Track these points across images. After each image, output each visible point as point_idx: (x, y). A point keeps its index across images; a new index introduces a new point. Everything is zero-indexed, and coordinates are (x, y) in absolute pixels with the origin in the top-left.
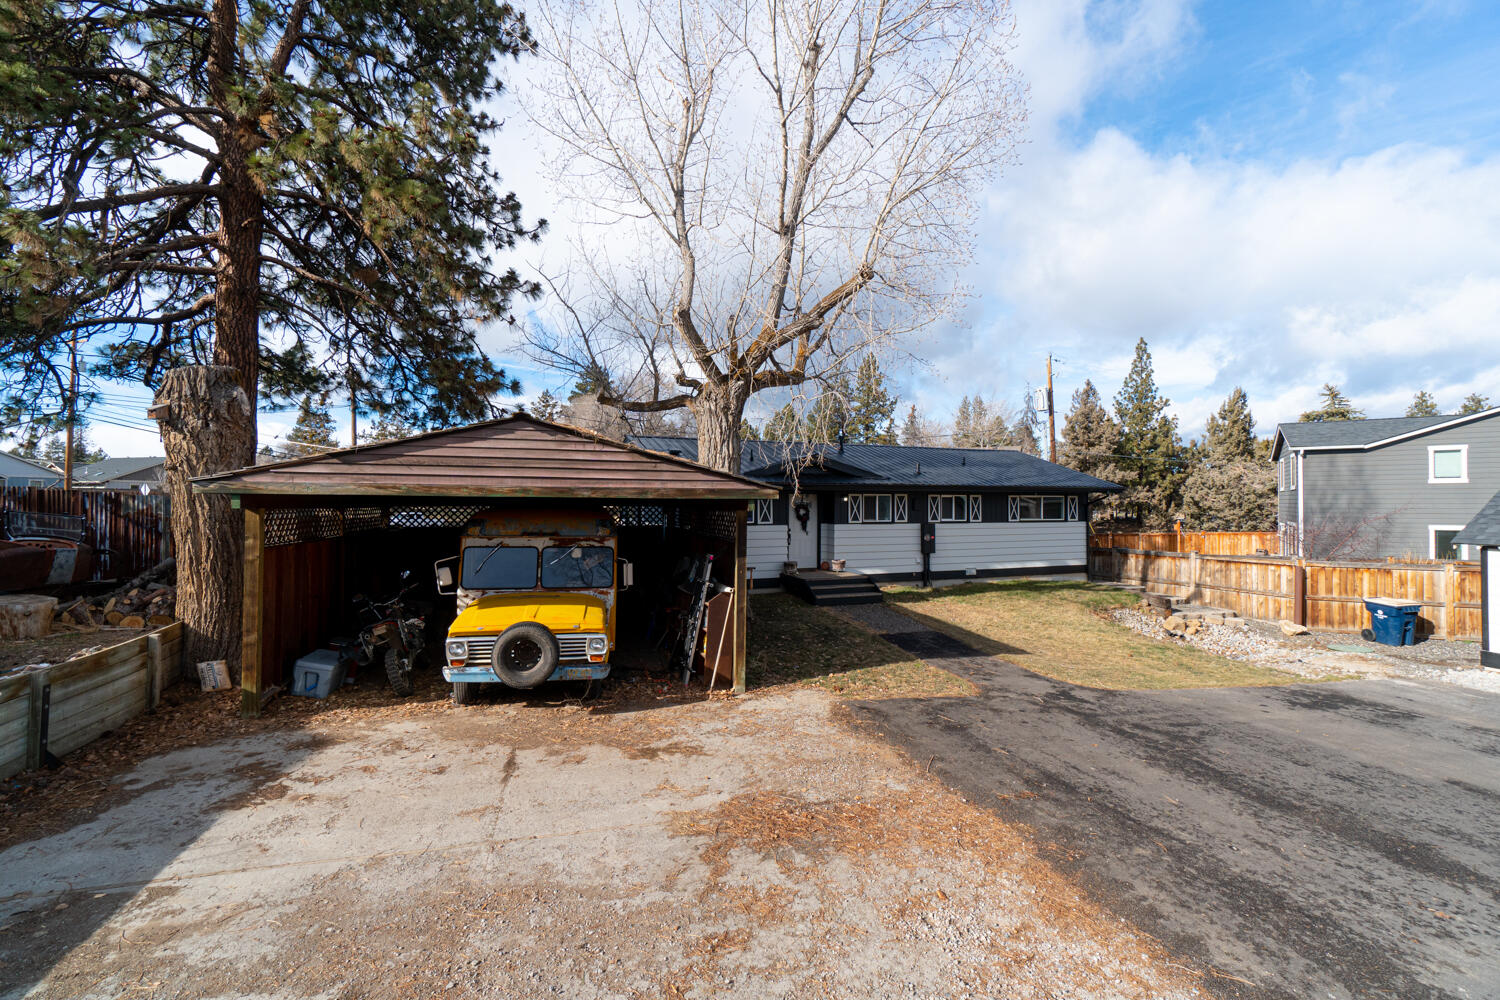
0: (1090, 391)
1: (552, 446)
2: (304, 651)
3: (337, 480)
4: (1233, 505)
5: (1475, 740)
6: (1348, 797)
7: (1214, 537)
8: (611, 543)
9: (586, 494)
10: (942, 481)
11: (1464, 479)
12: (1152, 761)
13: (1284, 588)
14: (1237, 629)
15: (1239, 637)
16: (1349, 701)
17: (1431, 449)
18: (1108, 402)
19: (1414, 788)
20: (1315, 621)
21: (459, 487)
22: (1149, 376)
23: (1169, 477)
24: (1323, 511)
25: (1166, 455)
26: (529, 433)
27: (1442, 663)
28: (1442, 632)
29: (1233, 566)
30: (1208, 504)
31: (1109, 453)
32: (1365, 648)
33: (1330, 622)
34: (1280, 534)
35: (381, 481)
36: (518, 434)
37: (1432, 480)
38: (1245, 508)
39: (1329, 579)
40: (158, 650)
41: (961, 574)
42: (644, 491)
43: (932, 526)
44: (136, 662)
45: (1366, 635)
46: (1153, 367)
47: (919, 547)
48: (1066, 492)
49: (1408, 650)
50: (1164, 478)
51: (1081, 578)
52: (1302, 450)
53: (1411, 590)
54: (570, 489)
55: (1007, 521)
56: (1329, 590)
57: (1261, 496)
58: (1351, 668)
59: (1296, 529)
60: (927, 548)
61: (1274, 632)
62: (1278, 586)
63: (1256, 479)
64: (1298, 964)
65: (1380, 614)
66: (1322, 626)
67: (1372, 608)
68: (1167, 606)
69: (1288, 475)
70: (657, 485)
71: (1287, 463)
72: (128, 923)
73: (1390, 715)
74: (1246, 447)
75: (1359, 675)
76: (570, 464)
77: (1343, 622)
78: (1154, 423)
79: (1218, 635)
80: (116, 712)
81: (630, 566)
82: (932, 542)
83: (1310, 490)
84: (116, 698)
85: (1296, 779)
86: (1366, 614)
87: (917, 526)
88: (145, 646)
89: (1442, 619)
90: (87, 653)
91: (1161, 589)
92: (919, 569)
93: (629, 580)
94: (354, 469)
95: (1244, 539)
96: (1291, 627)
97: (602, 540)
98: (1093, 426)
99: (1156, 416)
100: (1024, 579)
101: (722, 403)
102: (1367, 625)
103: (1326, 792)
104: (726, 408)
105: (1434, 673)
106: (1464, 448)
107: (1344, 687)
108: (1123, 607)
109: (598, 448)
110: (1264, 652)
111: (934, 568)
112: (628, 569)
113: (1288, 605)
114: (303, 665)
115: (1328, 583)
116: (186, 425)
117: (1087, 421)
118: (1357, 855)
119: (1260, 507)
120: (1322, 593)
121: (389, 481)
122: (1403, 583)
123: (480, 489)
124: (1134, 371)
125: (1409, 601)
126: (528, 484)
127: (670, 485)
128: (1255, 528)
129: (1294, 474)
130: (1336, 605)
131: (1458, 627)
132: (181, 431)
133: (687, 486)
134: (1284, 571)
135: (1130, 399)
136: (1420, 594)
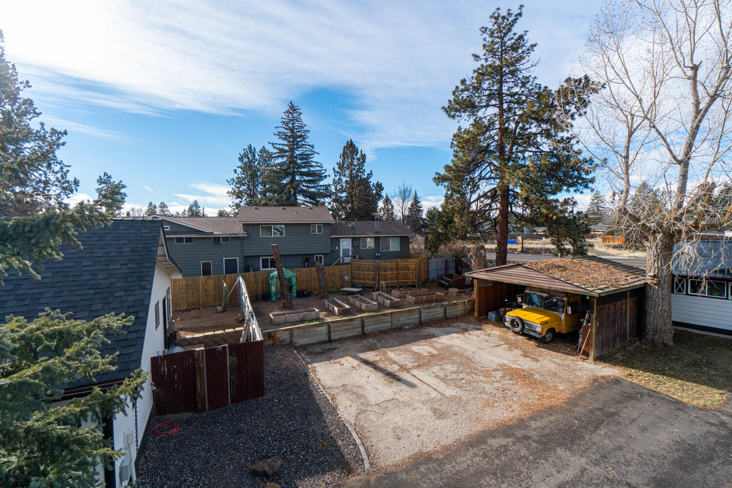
1: (526, 272)
2: (491, 311)
3: (485, 276)
8: (565, 299)
9: (534, 286)
36: (519, 268)
40: (467, 303)
44: (463, 305)
72: (434, 339)
76: (531, 277)
80: (459, 313)
81: (570, 308)
84: (459, 311)
88: (464, 302)
90: (454, 302)
93: (569, 312)
94: (488, 274)
97: (562, 297)
109: (538, 273)
114: (490, 313)
123: (510, 281)
126: (521, 281)
127: (558, 287)
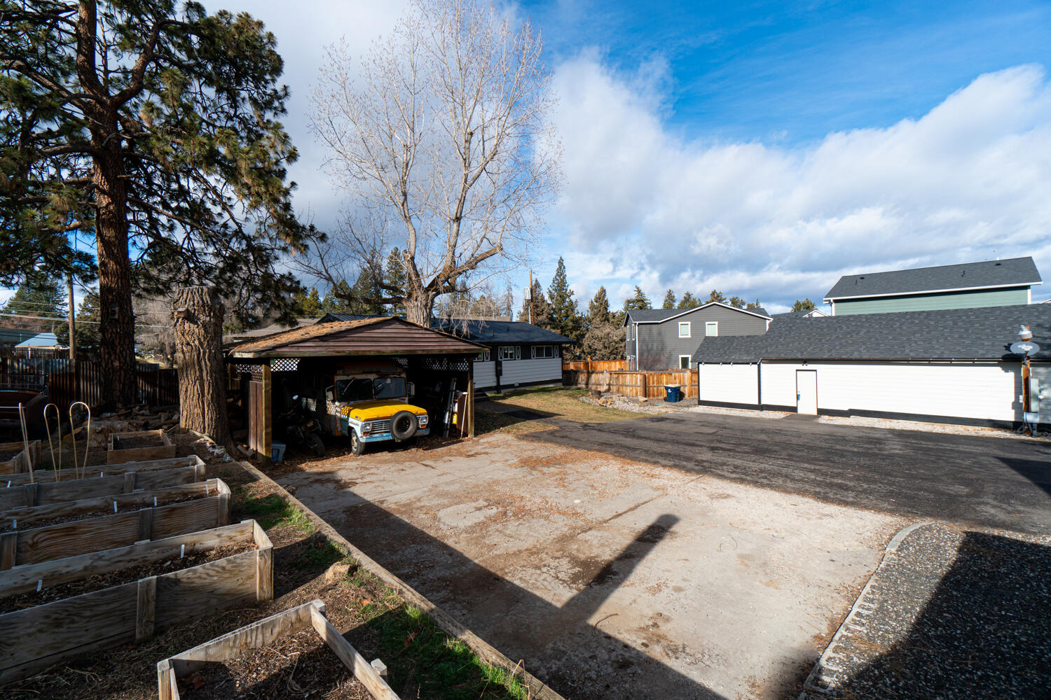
0: (537, 285)
1: (406, 331)
3: (318, 349)
4: (605, 347)
5: (699, 424)
6: (675, 437)
7: (602, 363)
8: (404, 375)
10: (506, 340)
11: (689, 336)
12: (626, 437)
13: (639, 383)
14: (625, 402)
15: (626, 404)
16: (667, 419)
17: (680, 323)
18: (545, 291)
19: (689, 434)
20: (649, 396)
21: (370, 351)
22: (564, 278)
23: (574, 333)
24: (648, 351)
25: (572, 321)
26: (397, 325)
27: (688, 406)
28: (686, 396)
29: (620, 376)
30: (595, 347)
31: (547, 321)
32: (665, 404)
33: (654, 396)
34: (627, 361)
35: (337, 349)
36: (393, 326)
37: (680, 337)
38: (611, 349)
39: (653, 378)
41: (512, 386)
42: (441, 350)
43: (501, 362)
45: (665, 400)
46: (566, 273)
47: (494, 373)
48: (554, 344)
49: (678, 403)
50: (571, 333)
51: (560, 385)
52: (637, 323)
53: (678, 381)
54: (414, 351)
55: (530, 358)
56: (653, 383)
57: (616, 343)
58: (664, 410)
59: (635, 359)
60: (499, 373)
61: (636, 401)
62: (637, 382)
63: (616, 335)
64: (677, 461)
65: (669, 391)
66: (651, 398)
67: (667, 388)
68: (599, 394)
69: (631, 333)
70: (446, 348)
71: (631, 328)
73: (678, 421)
74: (606, 318)
75: (667, 412)
77: (658, 395)
78: (566, 304)
79: (619, 404)
82: (501, 370)
83: (642, 341)
85: (663, 436)
86: (665, 391)
87: (493, 362)
89: (686, 390)
91: (594, 388)
92: (494, 384)
93: (413, 393)
94: (325, 344)
95: (613, 363)
96: (642, 399)
97: (400, 374)
98: (539, 304)
99: (567, 300)
100: (541, 387)
101: (424, 303)
102: (665, 396)
103: (670, 437)
104: (426, 305)
105: (686, 409)
106: (689, 323)
107: (663, 415)
108: (583, 395)
109: (422, 331)
110: (636, 408)
111: (502, 383)
112: (413, 387)
113: (640, 390)
115: (652, 382)
116: (199, 319)
117: (535, 301)
118: (681, 446)
119: (616, 348)
120: (651, 385)
121: (341, 349)
122: (675, 378)
123: (378, 351)
124: (557, 275)
125: (677, 385)
126: (397, 349)
127: (451, 348)
128: (615, 359)
129: (633, 332)
130: (655, 388)
131: (691, 394)
132: (196, 323)
133: (457, 348)
134: (639, 376)
135: (556, 290)
136: (680, 382)
